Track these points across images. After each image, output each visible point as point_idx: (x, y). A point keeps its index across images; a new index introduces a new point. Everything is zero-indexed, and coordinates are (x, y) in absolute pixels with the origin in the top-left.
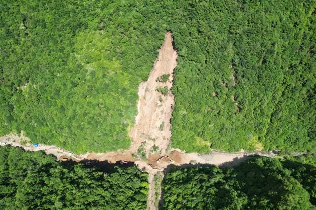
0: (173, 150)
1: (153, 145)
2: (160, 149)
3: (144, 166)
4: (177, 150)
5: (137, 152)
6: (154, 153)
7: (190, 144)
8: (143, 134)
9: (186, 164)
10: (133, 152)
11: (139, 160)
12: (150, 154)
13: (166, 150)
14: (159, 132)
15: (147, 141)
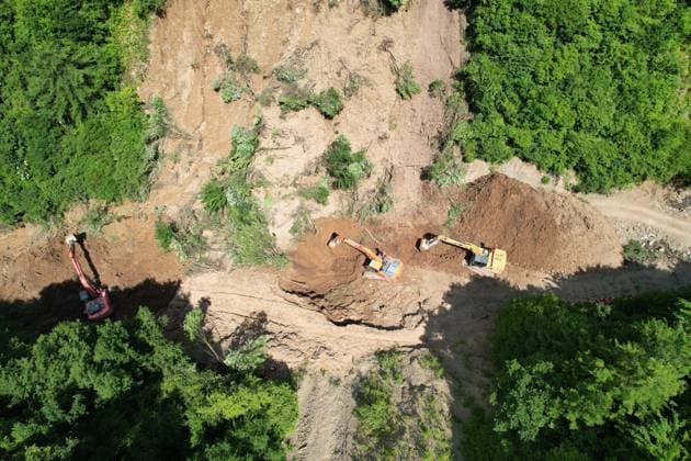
0: (478, 169)
1: (319, 147)
2: (379, 171)
3: (257, 306)
4: (514, 169)
5: (199, 206)
6: (335, 203)
7: (627, 100)
8: (244, 66)
9: (599, 272)
10: (172, 212)
11: (219, 266)
12: (302, 212)
13: (426, 175)
14: (363, 27)
15: (272, 114)
